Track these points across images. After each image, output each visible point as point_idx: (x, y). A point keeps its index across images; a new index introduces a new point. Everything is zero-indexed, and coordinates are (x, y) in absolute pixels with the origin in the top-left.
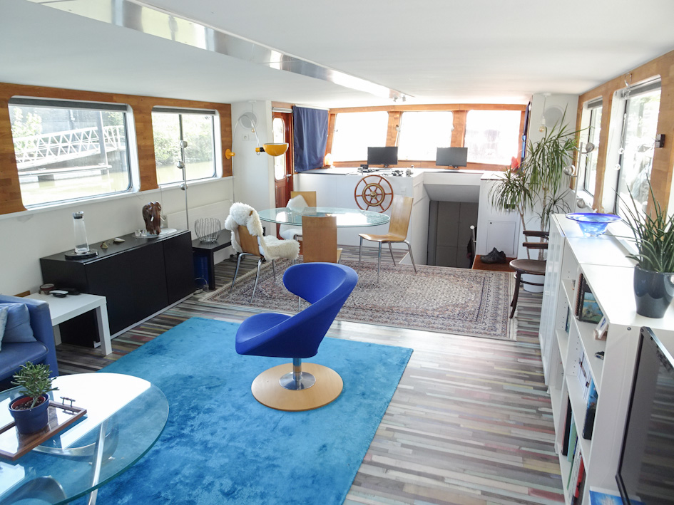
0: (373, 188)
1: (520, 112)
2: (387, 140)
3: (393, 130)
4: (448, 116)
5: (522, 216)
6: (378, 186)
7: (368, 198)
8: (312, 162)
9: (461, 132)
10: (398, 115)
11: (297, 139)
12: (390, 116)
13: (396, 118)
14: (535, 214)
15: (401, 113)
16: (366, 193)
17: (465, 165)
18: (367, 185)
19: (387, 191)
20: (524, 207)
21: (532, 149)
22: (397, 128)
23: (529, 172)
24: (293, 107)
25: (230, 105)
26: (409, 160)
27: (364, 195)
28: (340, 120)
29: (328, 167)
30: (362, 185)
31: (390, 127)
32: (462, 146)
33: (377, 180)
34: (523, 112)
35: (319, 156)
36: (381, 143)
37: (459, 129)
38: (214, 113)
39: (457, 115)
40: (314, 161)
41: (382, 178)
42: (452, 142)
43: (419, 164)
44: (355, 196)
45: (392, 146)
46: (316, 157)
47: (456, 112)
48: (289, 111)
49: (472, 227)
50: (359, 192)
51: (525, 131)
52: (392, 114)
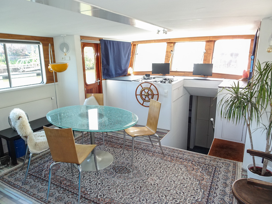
0: (146, 91)
1: (250, 40)
2: (165, 59)
3: (169, 54)
4: (203, 44)
5: (248, 125)
6: (149, 89)
7: (144, 97)
8: (118, 72)
9: (210, 54)
10: (172, 45)
11: (104, 59)
12: (167, 45)
13: (171, 46)
14: (261, 125)
15: (174, 43)
16: (143, 94)
17: (211, 75)
18: (143, 88)
19: (155, 92)
20: (250, 119)
21: (260, 69)
22: (172, 52)
23: (256, 89)
24: (101, 40)
25: (53, 38)
26: (178, 71)
27: (141, 95)
28: (139, 48)
29: (130, 75)
30: (140, 89)
31: (167, 52)
32: (210, 63)
33: (148, 85)
34: (252, 40)
35: (123, 68)
36: (162, 61)
37: (209, 52)
38: (39, 43)
39: (208, 44)
40: (120, 72)
41: (152, 84)
42: (204, 60)
43: (183, 73)
44: (136, 95)
45: (168, 63)
46: (121, 69)
47: (208, 41)
48: (98, 42)
49: (212, 119)
50: (138, 92)
51: (253, 52)
52: (169, 44)
